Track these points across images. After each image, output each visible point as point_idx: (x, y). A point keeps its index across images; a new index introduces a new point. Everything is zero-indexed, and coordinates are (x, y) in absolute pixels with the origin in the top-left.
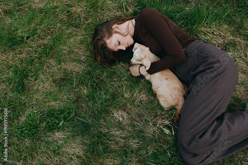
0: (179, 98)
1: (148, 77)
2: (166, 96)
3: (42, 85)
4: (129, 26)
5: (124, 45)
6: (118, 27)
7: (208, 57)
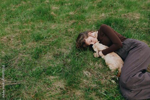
0: (120, 65)
1: (103, 57)
2: (113, 64)
3: (48, 57)
4: (95, 34)
5: (94, 42)
6: (91, 34)
7: (135, 42)
